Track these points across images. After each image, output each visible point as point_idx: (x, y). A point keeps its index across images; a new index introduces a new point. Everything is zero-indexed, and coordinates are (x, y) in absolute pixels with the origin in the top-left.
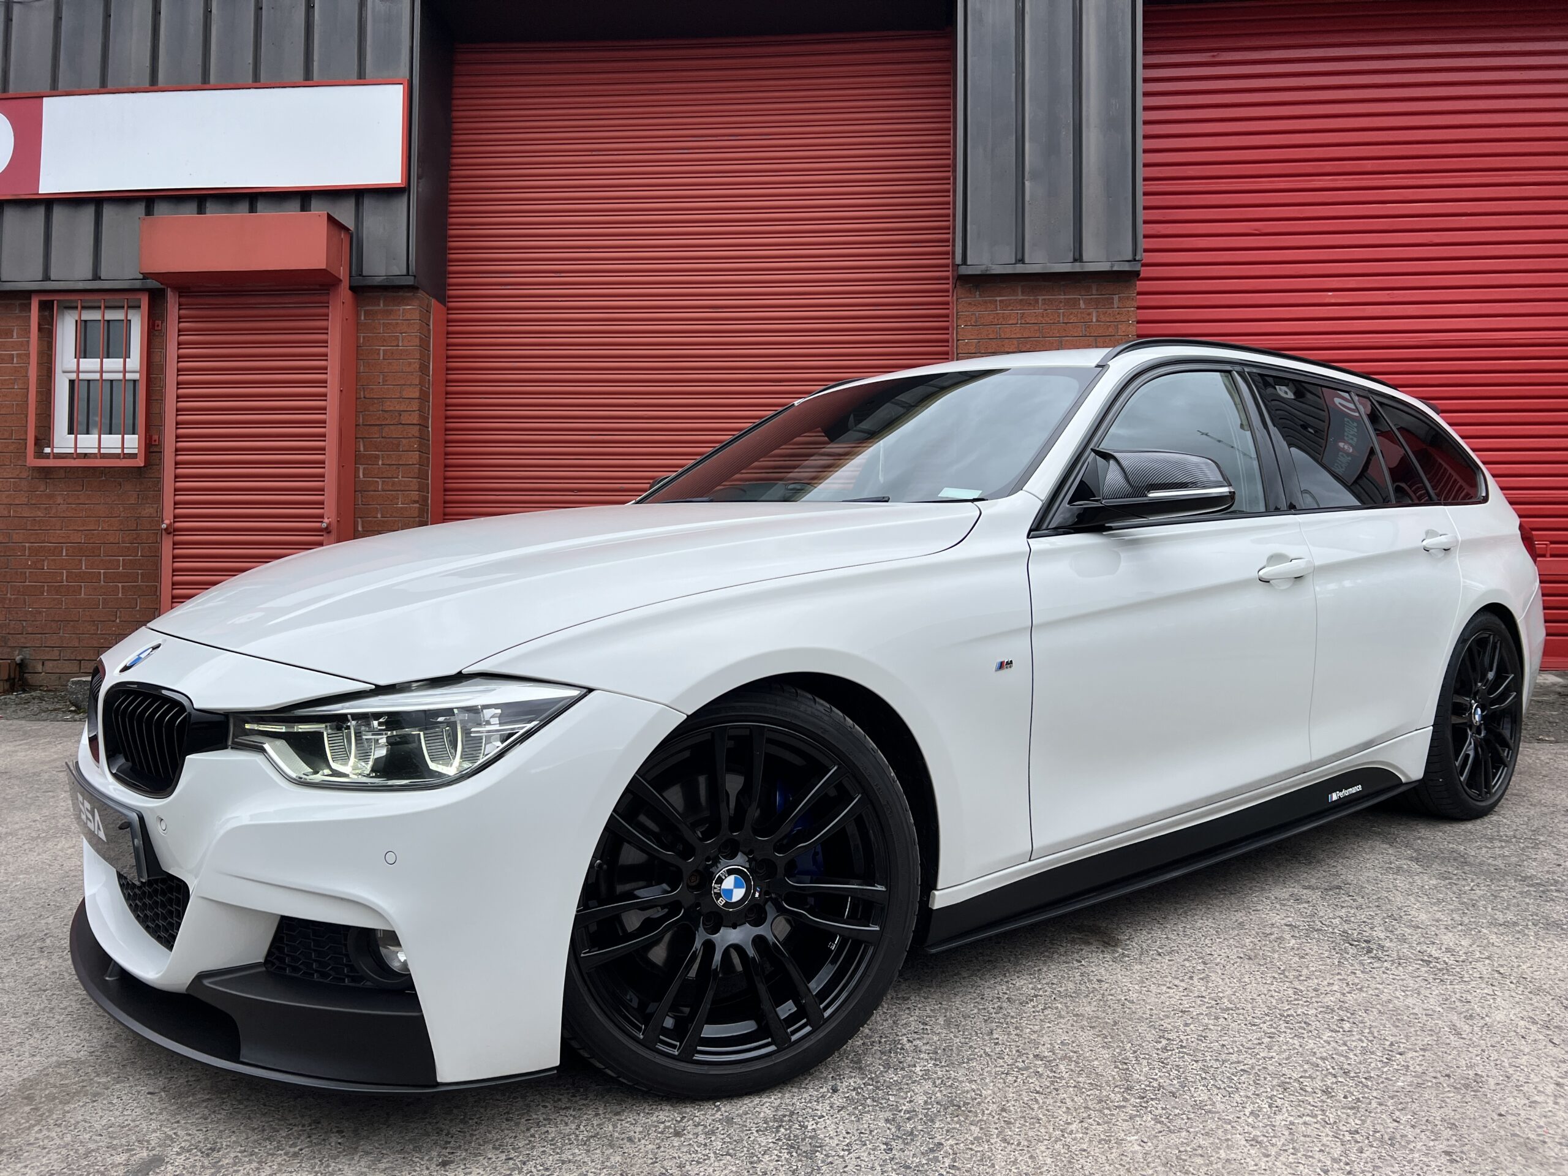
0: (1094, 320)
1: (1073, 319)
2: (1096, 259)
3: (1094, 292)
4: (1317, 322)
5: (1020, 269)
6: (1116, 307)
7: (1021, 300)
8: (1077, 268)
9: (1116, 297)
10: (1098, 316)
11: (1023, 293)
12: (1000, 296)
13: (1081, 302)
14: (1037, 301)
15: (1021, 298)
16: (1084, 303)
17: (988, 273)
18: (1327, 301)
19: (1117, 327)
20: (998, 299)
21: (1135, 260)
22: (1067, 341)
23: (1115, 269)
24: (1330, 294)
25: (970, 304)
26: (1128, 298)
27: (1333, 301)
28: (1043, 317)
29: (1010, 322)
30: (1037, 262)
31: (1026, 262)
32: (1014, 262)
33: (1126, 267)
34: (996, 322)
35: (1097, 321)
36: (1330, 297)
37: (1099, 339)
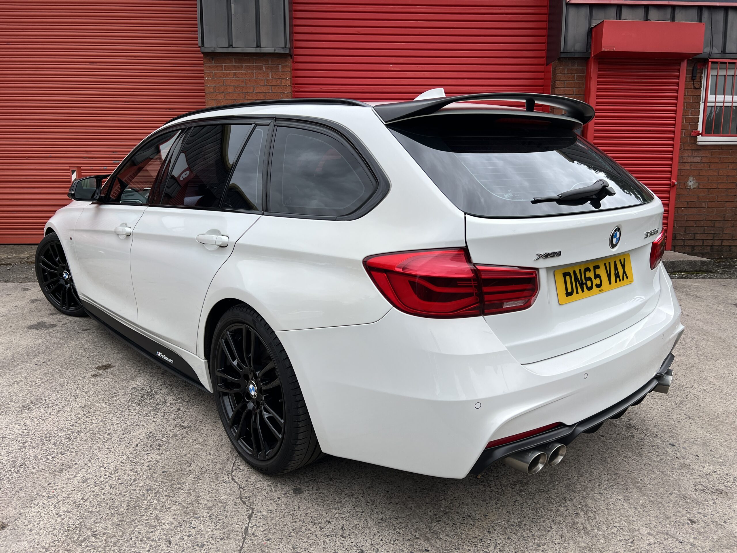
0: (270, 77)
1: (260, 76)
2: (267, 46)
3: (270, 63)
4: (385, 80)
5: (230, 50)
6: (280, 70)
7: (235, 66)
8: (258, 51)
9: (280, 66)
10: (272, 75)
11: (235, 62)
12: (224, 63)
13: (264, 68)
14: (242, 67)
15: (234, 64)
16: (265, 68)
17: (215, 51)
18: (390, 69)
19: (281, 81)
20: (224, 65)
21: (286, 48)
22: (258, 87)
23: (276, 52)
24: (391, 65)
25: (210, 67)
26: (286, 66)
27: (392, 69)
28: (245, 75)
29: (230, 77)
30: (239, 47)
31: (234, 46)
32: (227, 46)
33: (282, 51)
34: (223, 77)
35: (272, 78)
36: (391, 67)
37: (273, 87)
